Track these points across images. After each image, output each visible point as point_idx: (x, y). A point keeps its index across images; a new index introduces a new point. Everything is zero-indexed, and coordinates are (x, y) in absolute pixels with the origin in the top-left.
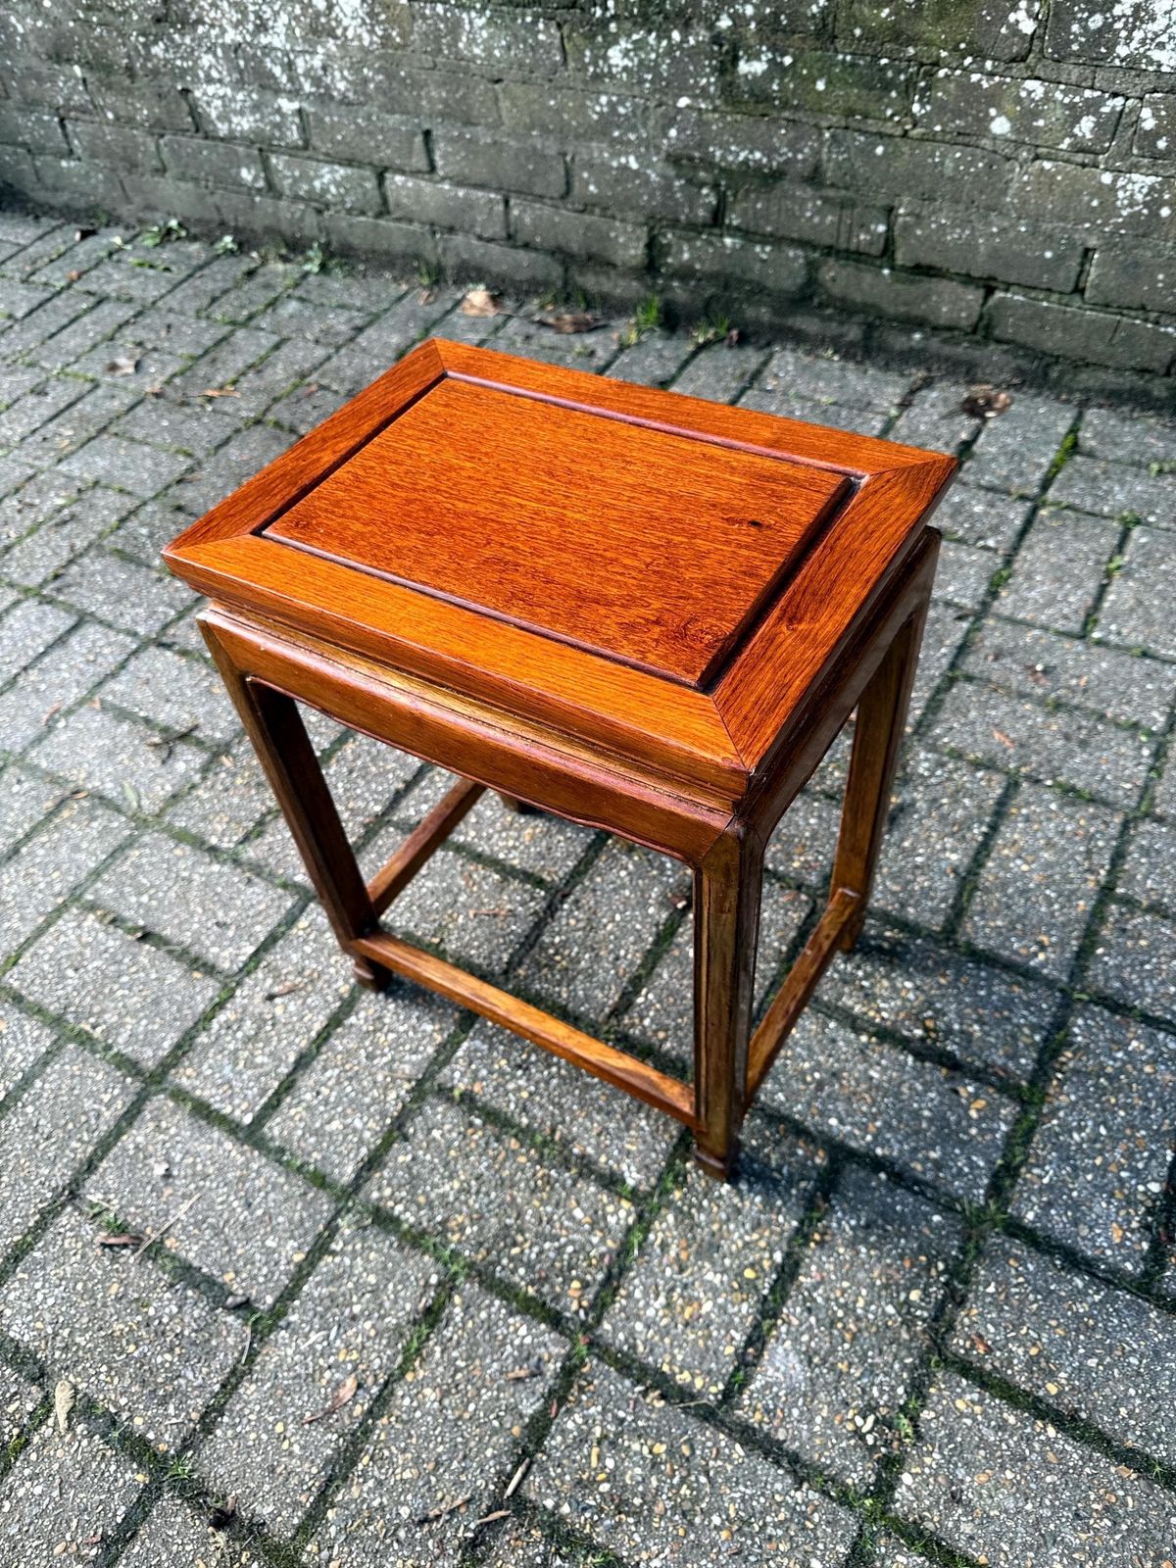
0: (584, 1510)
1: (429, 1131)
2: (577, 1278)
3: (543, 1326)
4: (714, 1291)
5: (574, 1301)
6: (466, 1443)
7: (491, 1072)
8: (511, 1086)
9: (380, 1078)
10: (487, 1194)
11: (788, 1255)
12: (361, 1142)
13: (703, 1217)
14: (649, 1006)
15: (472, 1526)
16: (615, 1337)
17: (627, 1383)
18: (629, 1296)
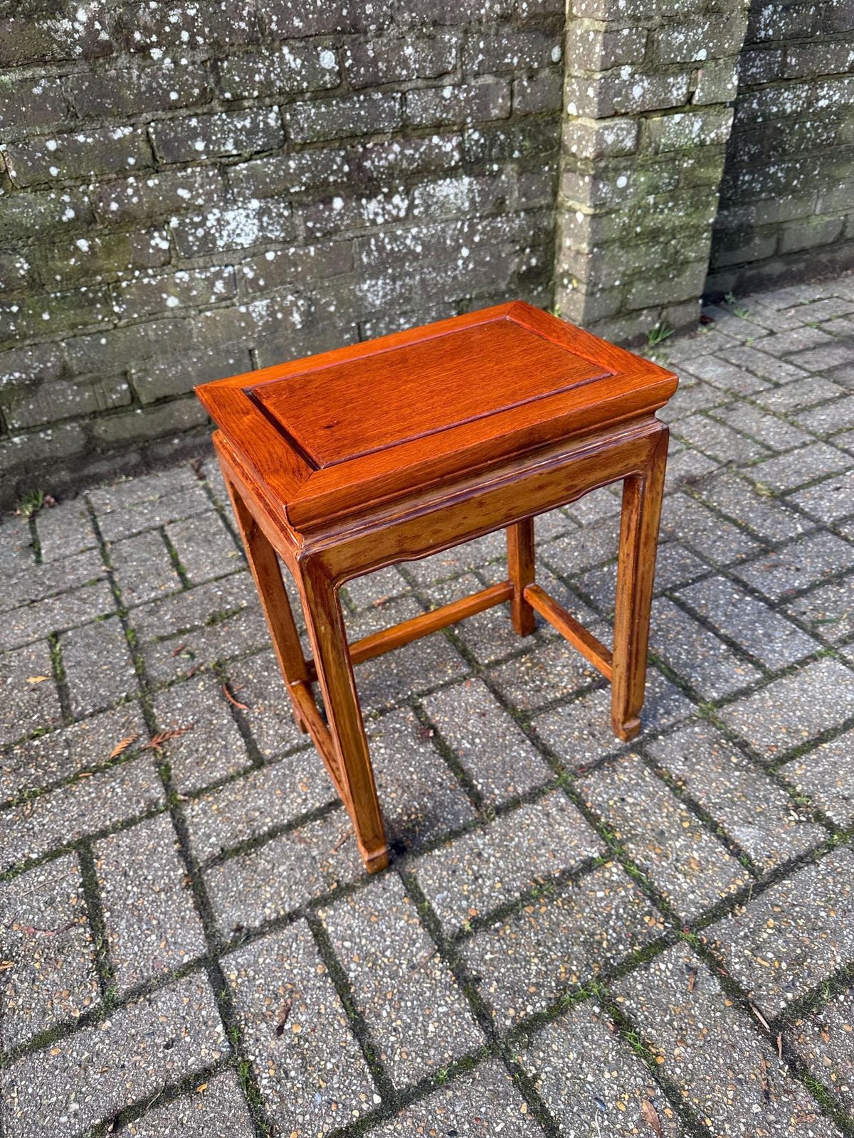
0: (794, 985)
1: (482, 959)
2: (643, 916)
3: (665, 952)
4: (687, 847)
5: (658, 926)
6: (724, 1042)
7: (467, 898)
8: (486, 891)
9: (417, 976)
10: (555, 944)
11: (684, 801)
12: (458, 1014)
13: (640, 829)
14: (486, 785)
15: (781, 1063)
16: (692, 913)
17: (724, 921)
18: (670, 893)
